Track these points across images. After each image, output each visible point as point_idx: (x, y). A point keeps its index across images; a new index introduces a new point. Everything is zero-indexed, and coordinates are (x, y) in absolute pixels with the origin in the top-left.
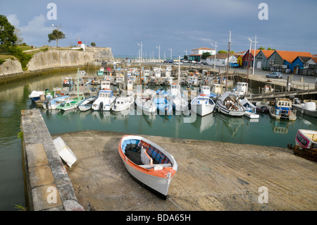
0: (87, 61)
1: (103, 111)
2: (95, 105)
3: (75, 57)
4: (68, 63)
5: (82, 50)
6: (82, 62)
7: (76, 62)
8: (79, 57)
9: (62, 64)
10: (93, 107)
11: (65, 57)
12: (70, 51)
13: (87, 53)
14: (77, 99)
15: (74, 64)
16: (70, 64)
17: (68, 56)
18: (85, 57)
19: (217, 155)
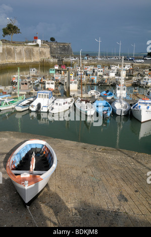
0: (43, 57)
1: (40, 112)
2: (32, 106)
3: (30, 53)
4: (23, 59)
5: (37, 45)
6: (37, 59)
7: (31, 59)
8: (35, 53)
9: (17, 60)
10: (31, 108)
11: (20, 53)
12: (25, 47)
13: (43, 49)
14: (17, 98)
15: (29, 61)
16: (24, 61)
17: (23, 52)
18: (41, 53)
19: (121, 166)
